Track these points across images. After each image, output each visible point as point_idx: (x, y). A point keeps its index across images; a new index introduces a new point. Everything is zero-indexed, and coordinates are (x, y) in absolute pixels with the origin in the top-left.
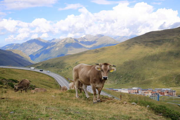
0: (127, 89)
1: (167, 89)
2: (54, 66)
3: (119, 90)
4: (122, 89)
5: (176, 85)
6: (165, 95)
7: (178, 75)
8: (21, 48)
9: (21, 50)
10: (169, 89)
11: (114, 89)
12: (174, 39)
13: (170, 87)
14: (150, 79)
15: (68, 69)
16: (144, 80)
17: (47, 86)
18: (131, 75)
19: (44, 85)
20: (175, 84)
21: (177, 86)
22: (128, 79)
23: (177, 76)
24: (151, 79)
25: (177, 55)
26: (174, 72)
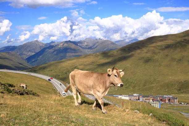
0: (128, 96)
1: (169, 96)
2: (51, 71)
3: (120, 97)
4: (123, 95)
5: (177, 93)
6: (167, 102)
7: (180, 81)
8: (17, 51)
9: (18, 53)
10: (171, 96)
11: (114, 96)
12: (176, 45)
13: (172, 94)
14: (151, 85)
15: (66, 73)
16: (146, 87)
17: (44, 91)
18: (131, 81)
19: (41, 90)
20: (177, 91)
21: (179, 93)
22: (129, 85)
23: (179, 83)
24: (153, 85)
25: (179, 61)
26: (176, 78)
